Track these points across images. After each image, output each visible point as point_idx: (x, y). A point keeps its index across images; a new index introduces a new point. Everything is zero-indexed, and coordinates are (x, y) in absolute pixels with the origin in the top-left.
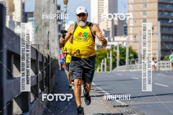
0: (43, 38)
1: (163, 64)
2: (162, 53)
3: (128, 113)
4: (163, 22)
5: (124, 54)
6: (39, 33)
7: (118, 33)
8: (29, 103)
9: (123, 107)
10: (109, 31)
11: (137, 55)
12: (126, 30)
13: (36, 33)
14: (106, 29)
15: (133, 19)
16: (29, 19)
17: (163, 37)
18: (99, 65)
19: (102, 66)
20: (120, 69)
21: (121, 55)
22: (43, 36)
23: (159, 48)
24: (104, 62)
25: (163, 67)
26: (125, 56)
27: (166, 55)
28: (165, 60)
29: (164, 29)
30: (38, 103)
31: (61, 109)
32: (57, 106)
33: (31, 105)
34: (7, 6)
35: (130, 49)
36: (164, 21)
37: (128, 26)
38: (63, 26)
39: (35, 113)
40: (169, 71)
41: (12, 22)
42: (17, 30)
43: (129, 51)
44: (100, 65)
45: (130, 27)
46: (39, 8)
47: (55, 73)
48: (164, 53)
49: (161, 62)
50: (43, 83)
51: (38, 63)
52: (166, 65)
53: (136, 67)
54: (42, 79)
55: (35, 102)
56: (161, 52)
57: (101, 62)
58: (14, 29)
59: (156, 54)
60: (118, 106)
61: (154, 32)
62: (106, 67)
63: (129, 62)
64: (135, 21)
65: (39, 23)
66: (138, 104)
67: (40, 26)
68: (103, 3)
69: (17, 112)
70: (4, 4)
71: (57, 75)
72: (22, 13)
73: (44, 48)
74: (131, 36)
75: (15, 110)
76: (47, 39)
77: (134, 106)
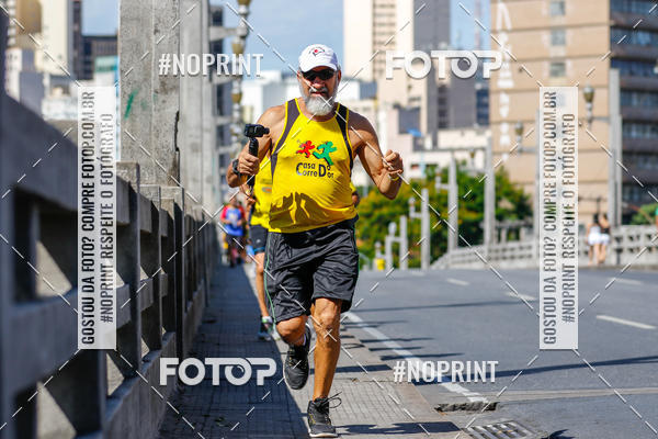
0: (154, 138)
1: (631, 238)
2: (627, 197)
3: (494, 434)
4: (632, 74)
5: (478, 200)
6: (138, 120)
7: (452, 116)
8: (103, 399)
9: (474, 410)
10: (418, 110)
11: (528, 202)
12: (486, 106)
13: (127, 119)
14: (404, 103)
15: (512, 62)
16: (101, 62)
17: (629, 130)
18: (378, 245)
19: (388, 248)
20: (461, 259)
21: (464, 204)
22: (153, 132)
23: (614, 176)
24: (397, 234)
25: (631, 250)
26: (480, 208)
27: (642, 202)
28: (640, 224)
29: (635, 100)
30: (137, 398)
32: (214, 406)
33: (108, 406)
34: (11, 12)
35: (501, 179)
36: (635, 68)
37: (492, 87)
38: (235, 91)
39: (127, 435)
40: (654, 268)
41: (31, 77)
42: (54, 109)
43: (497, 189)
44: (383, 243)
45: (499, 91)
46: (138, 19)
47: (205, 275)
48: (636, 197)
49: (624, 231)
50: (157, 316)
51: (135, 239)
52: (643, 243)
53: (526, 252)
54: (152, 301)
55: (128, 392)
56: (623, 192)
57: (387, 233)
58: (40, 104)
59: (605, 200)
60: (454, 408)
61: (596, 112)
62: (404, 253)
63: (495, 233)
65: (138, 78)
66: (535, 398)
67: (144, 89)
69: (56, 434)
71: (212, 286)
72: (72, 40)
73: (158, 177)
74: (505, 128)
75: (45, 426)
76: (172, 140)
77: (517, 407)
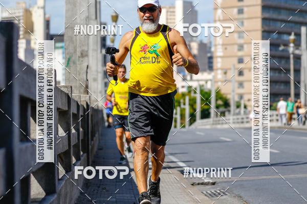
0: (78, 76)
3: (215, 194)
6: (72, 68)
8: (57, 180)
9: (207, 185)
12: (212, 63)
15: (223, 45)
16: (57, 45)
20: (201, 124)
22: (78, 73)
24: (176, 114)
31: (107, 188)
33: (59, 183)
34: (21, 25)
37: (214, 55)
39: (66, 195)
40: (279, 128)
41: (29, 51)
43: (216, 96)
45: (217, 57)
47: (98, 131)
50: (79, 147)
51: (70, 116)
53: (228, 121)
54: (77, 141)
60: (199, 184)
63: (215, 114)
64: (226, 49)
65: (72, 51)
67: (74, 56)
68: (174, 19)
69: (37, 194)
70: (16, 22)
71: (101, 135)
72: (45, 37)
73: (79, 91)
74: (219, 72)
75: (33, 191)
76: (85, 77)
